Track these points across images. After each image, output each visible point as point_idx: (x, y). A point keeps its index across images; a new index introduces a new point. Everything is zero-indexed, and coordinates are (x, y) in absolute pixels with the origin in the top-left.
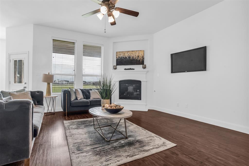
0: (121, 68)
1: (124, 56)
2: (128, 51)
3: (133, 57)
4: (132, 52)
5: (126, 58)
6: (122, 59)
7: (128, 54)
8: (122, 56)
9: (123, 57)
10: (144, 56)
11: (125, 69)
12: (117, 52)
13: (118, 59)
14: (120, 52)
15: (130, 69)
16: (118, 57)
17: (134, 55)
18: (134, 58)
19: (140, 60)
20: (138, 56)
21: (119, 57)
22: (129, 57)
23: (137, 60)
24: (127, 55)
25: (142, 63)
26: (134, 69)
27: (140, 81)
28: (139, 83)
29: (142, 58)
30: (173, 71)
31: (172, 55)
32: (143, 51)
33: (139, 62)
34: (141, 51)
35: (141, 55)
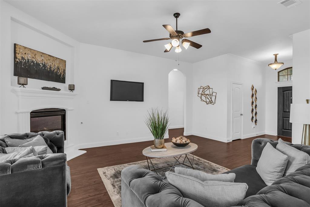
0: (35, 84)
1: (34, 60)
2: (43, 53)
3: (50, 68)
4: (49, 58)
5: (38, 65)
6: (30, 65)
7: (43, 58)
8: (30, 58)
9: (33, 62)
11: (44, 88)
13: (21, 62)
14: (25, 48)
15: (54, 89)
16: (20, 57)
17: (53, 65)
18: (52, 69)
20: (58, 68)
21: (23, 58)
23: (56, 74)
24: (39, 59)
25: (63, 80)
26: (59, 90)
27: (64, 111)
28: (63, 113)
29: (63, 73)
30: (113, 99)
31: (112, 81)
32: (65, 62)
33: (60, 77)
34: (62, 60)
35: (61, 67)
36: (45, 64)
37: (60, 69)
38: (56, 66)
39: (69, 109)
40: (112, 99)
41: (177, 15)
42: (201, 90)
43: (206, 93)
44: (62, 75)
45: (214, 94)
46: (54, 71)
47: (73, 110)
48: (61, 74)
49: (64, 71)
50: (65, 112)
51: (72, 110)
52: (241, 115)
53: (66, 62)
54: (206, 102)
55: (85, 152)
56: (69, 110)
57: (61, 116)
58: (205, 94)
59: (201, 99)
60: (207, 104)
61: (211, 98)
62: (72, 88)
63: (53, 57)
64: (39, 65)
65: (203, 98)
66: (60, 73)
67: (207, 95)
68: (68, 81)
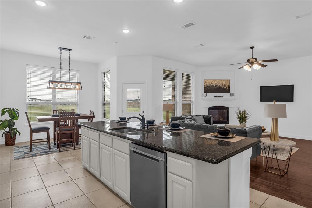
0: (211, 95)
2: (216, 80)
3: (220, 86)
4: (219, 81)
6: (210, 87)
7: (216, 82)
8: (209, 84)
9: (211, 85)
10: (230, 85)
11: (215, 97)
12: (204, 80)
13: (206, 87)
14: (208, 80)
15: (220, 97)
16: (205, 85)
17: (221, 84)
18: (221, 86)
19: (226, 88)
20: (225, 85)
21: (207, 85)
22: (217, 86)
23: (223, 88)
24: (214, 83)
25: (228, 91)
26: (223, 97)
30: (262, 100)
33: (226, 90)
34: (227, 80)
35: (227, 84)
36: (217, 85)
38: (224, 84)
41: (252, 48)
48: (227, 87)
53: (230, 81)
62: (232, 95)
64: (214, 86)
68: (231, 91)
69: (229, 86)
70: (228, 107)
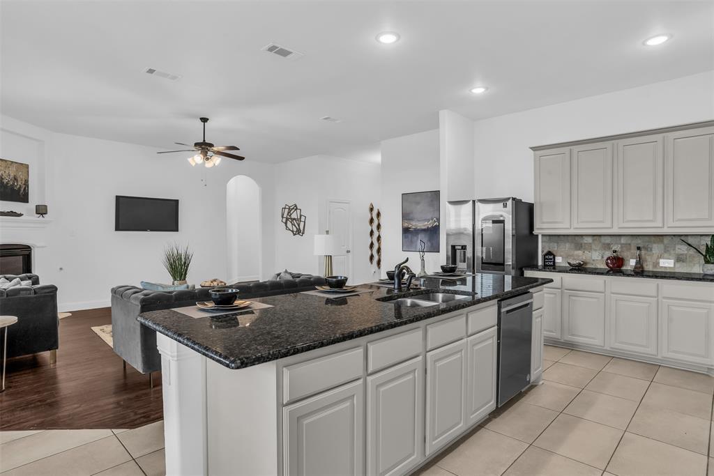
15: (12, 214)
17: (6, 174)
18: (5, 181)
19: (19, 189)
20: (15, 179)
23: (14, 188)
25: (24, 198)
26: (20, 215)
27: (28, 248)
28: (27, 253)
29: (24, 186)
30: (120, 228)
31: (118, 198)
32: (27, 166)
33: (18, 194)
34: (22, 164)
35: (21, 176)
37: (19, 179)
38: (12, 175)
39: (38, 245)
40: (118, 228)
41: (204, 120)
42: (287, 210)
43: (293, 217)
44: (22, 189)
45: (303, 219)
46: (7, 183)
47: (45, 247)
48: (20, 187)
49: (27, 182)
50: (31, 250)
51: (43, 247)
52: (348, 252)
53: (28, 168)
54: (293, 231)
55: (71, 314)
56: (38, 247)
57: (21, 257)
58: (291, 219)
59: (287, 227)
60: (294, 235)
61: (299, 226)
62: (41, 211)
63: (6, 161)
65: (289, 224)
66: (18, 186)
67: (294, 219)
68: (34, 199)
69: (26, 183)
70: (29, 247)
